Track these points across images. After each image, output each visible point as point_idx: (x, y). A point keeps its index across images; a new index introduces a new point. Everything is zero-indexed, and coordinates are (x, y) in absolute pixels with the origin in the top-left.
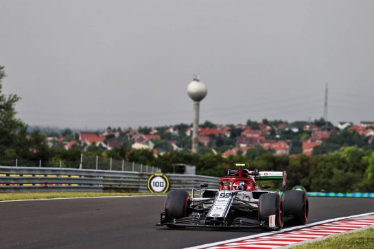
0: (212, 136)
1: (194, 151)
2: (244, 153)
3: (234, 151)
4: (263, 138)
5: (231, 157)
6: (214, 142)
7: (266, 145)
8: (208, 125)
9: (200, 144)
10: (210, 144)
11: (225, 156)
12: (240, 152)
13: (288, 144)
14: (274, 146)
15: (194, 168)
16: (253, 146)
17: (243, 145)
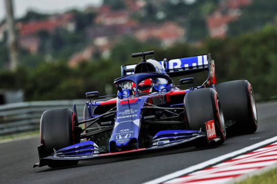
0: (43, 35)
1: (13, 65)
2: (106, 54)
3: (86, 54)
4: (135, 23)
5: (83, 64)
6: (49, 44)
7: (142, 35)
8: (32, 16)
9: (24, 52)
10: (41, 50)
11: (73, 63)
12: (97, 54)
13: (181, 25)
14: (157, 32)
15: (20, 94)
16: (119, 40)
17: (101, 41)
